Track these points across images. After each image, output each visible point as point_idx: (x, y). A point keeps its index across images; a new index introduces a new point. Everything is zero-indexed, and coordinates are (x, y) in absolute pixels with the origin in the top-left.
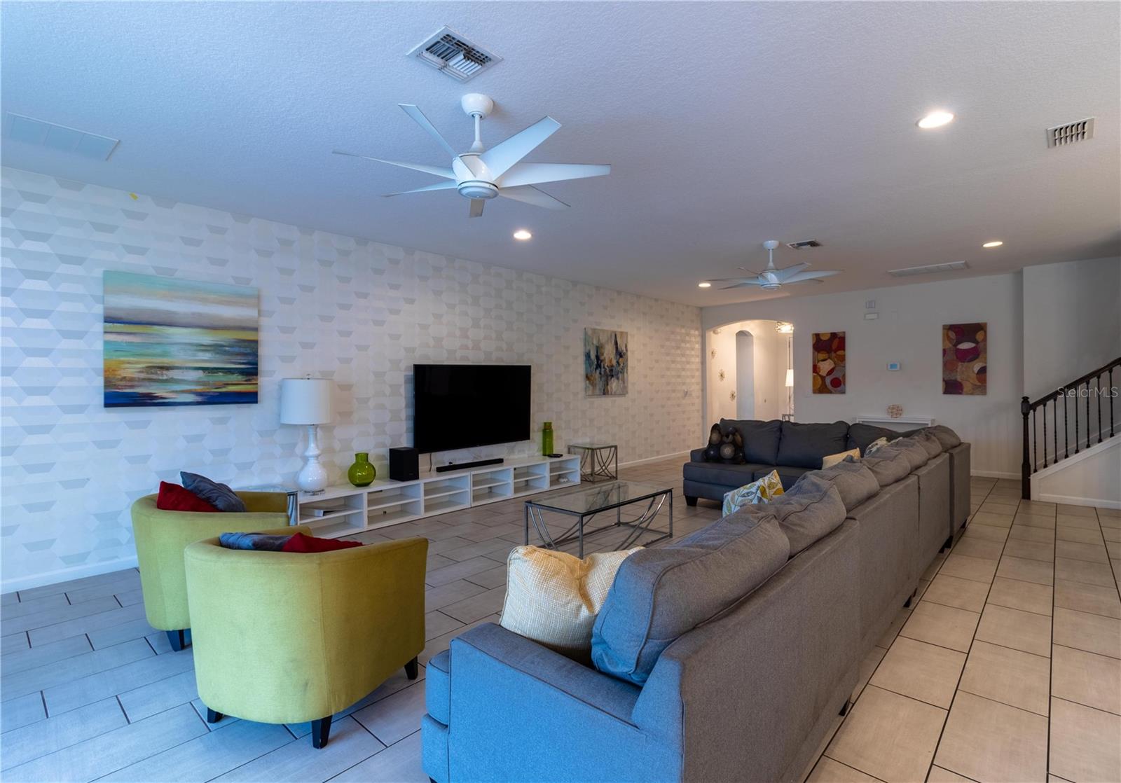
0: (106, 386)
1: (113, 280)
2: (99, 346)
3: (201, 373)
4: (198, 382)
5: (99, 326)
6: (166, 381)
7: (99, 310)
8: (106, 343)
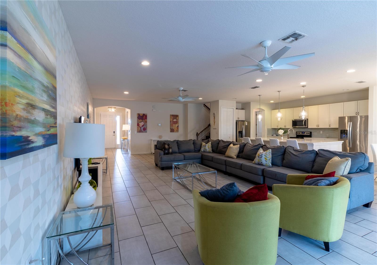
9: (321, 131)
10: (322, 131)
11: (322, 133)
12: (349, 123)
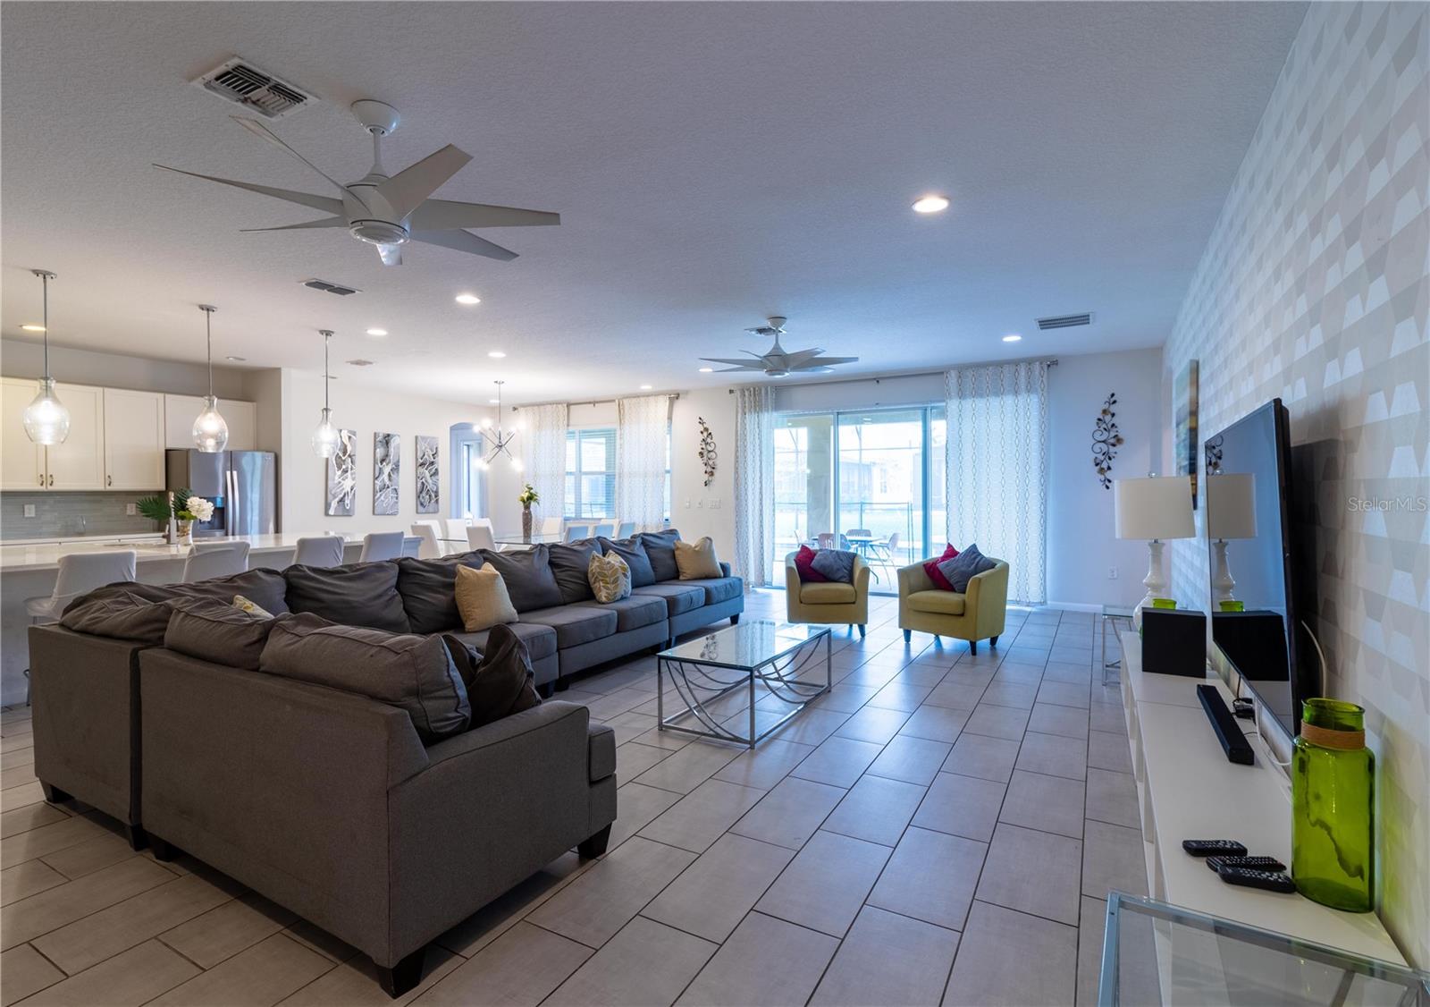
9: (26, 507)
10: (33, 506)
11: (33, 515)
12: (228, 473)
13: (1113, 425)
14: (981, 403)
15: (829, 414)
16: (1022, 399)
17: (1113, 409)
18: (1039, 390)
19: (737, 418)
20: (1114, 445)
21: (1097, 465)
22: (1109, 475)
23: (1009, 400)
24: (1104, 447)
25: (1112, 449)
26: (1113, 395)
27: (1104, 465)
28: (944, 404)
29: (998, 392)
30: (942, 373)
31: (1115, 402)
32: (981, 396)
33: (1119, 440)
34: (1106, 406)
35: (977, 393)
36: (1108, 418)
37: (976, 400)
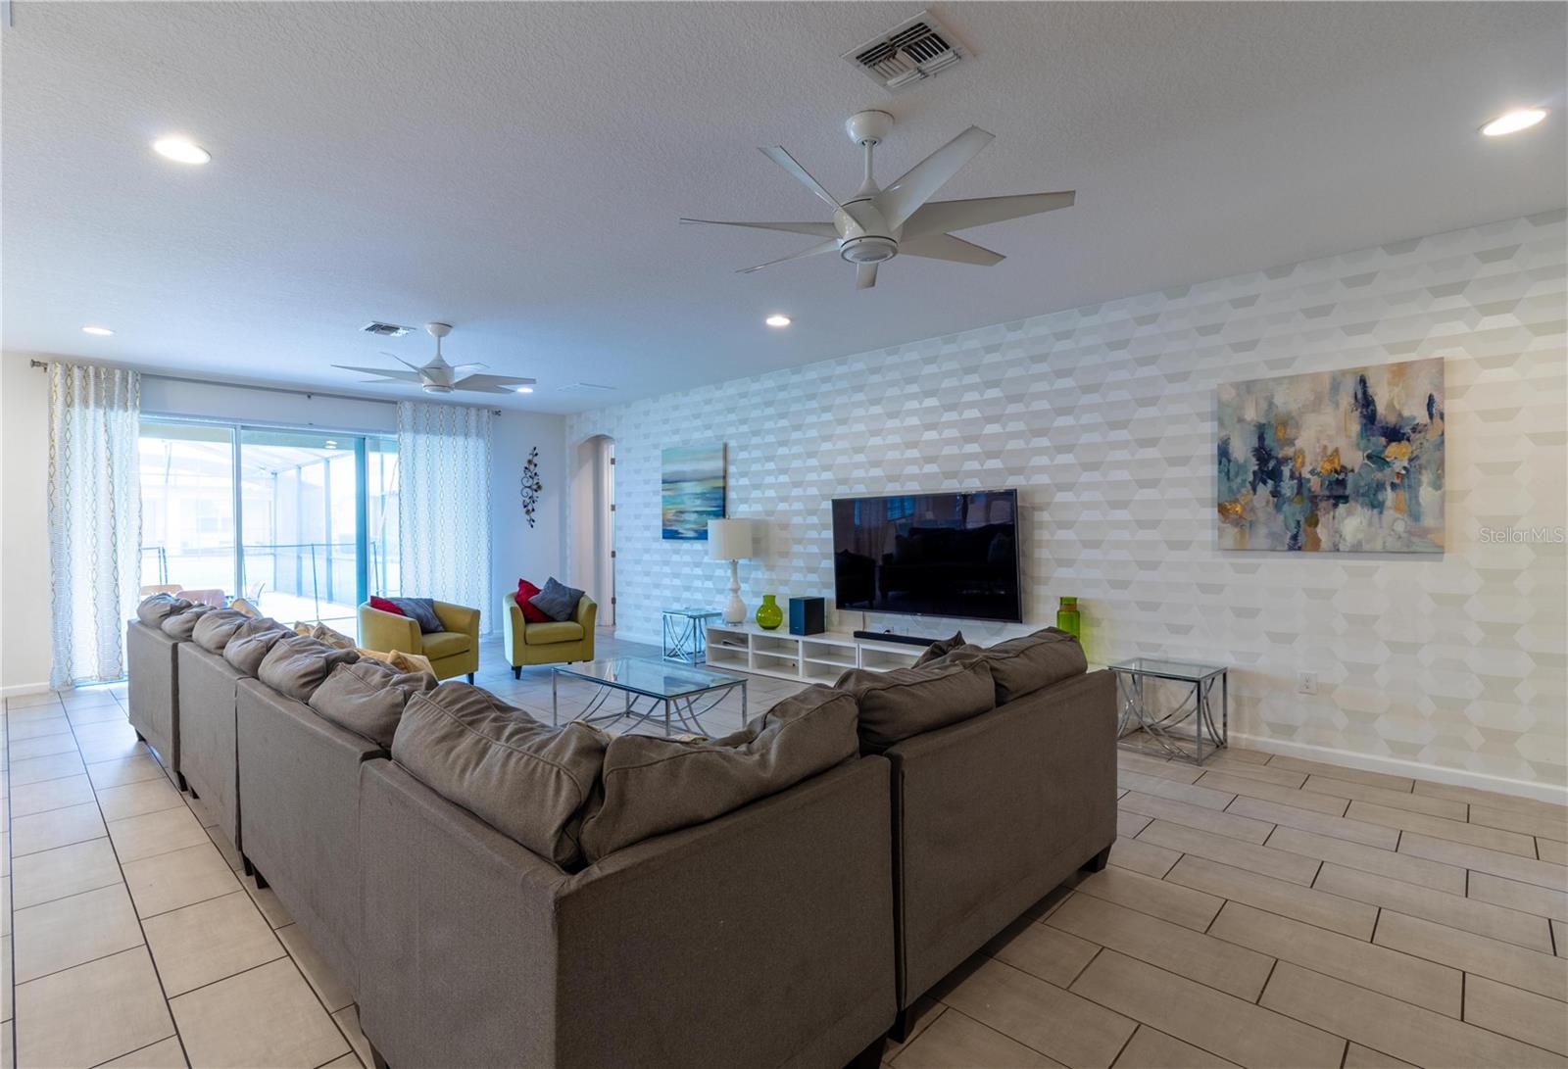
0: (664, 525)
1: (668, 455)
2: (659, 499)
3: (695, 515)
4: (695, 522)
5: (660, 486)
6: (682, 522)
7: (659, 477)
8: (664, 497)
13: (536, 474)
14: (435, 440)
15: (231, 426)
16: (472, 442)
17: (536, 460)
18: (486, 436)
19: (51, 421)
20: (536, 491)
21: (525, 507)
22: (533, 516)
23: (460, 441)
24: (530, 493)
25: (535, 494)
26: (535, 449)
27: (530, 508)
28: (396, 436)
29: (451, 432)
30: (395, 403)
31: (536, 454)
32: (435, 433)
33: (539, 487)
34: (531, 457)
35: (431, 430)
36: (532, 467)
37: (431, 437)
